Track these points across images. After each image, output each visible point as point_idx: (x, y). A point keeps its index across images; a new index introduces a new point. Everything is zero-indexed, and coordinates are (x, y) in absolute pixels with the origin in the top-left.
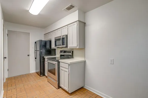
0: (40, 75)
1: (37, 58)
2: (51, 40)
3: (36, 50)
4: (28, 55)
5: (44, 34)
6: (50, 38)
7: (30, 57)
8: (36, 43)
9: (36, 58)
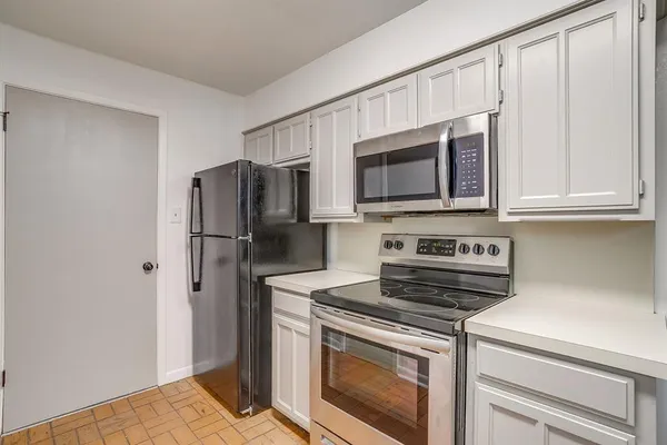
0: (235, 407)
1: (203, 286)
2: (308, 165)
3: (201, 234)
4: (148, 268)
5: (245, 133)
6: (297, 154)
7: (161, 275)
8: (197, 182)
9: (197, 287)
